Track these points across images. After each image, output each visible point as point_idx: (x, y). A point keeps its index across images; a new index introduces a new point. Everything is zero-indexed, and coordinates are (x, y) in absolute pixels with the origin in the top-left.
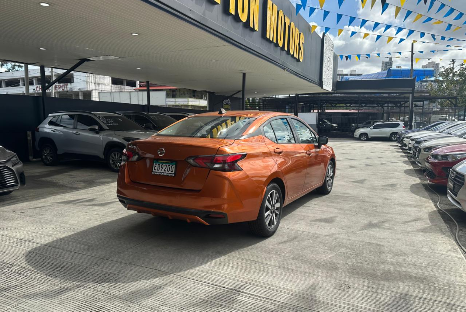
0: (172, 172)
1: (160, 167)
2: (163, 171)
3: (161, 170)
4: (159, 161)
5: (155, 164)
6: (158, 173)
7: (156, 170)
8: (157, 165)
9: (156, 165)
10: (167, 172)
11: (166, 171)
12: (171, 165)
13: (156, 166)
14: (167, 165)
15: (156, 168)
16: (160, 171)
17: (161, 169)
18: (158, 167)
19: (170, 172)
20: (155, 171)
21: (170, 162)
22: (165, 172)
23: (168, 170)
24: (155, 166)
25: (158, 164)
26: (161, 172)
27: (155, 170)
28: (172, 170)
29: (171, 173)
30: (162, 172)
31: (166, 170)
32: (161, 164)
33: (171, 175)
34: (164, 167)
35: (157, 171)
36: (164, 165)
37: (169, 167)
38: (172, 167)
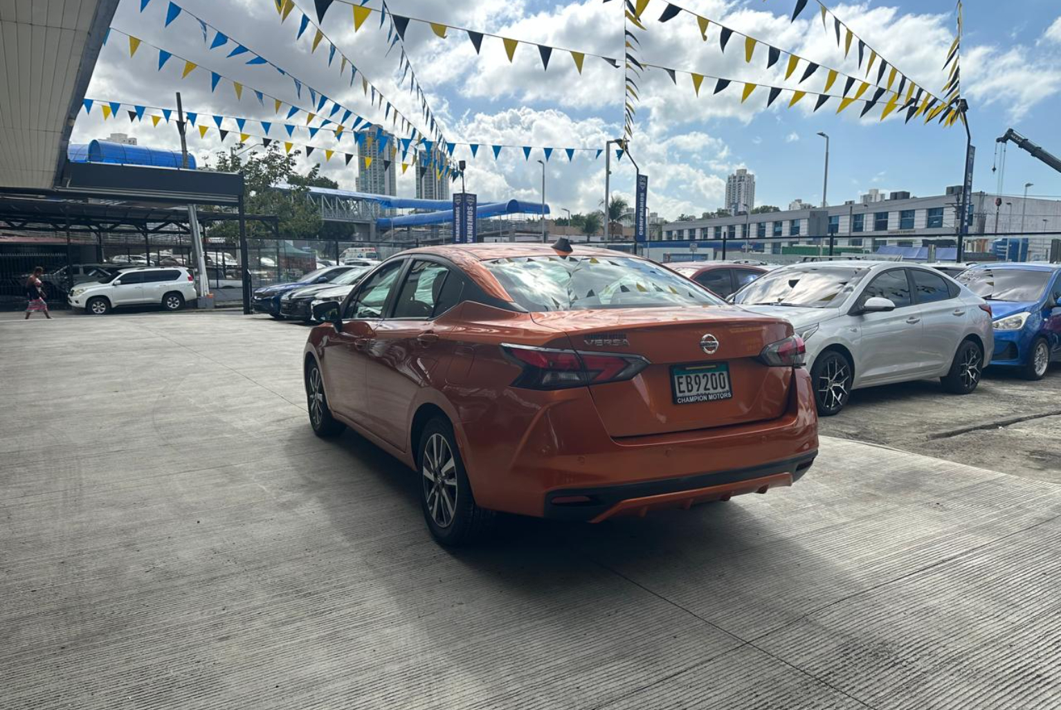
0: (724, 387)
1: (693, 382)
2: (702, 391)
3: (698, 390)
4: (688, 369)
5: (678, 378)
6: (692, 400)
7: (684, 392)
8: (683, 380)
9: (681, 380)
10: (712, 391)
11: (709, 389)
12: (717, 374)
13: (682, 383)
14: (709, 374)
15: (684, 387)
16: (694, 392)
17: (695, 387)
18: (688, 383)
19: (719, 390)
20: (681, 395)
21: (714, 366)
22: (707, 392)
23: (715, 386)
24: (680, 383)
25: (684, 376)
26: (698, 395)
27: (680, 392)
28: (723, 385)
29: (721, 390)
30: (699, 392)
31: (709, 386)
32: (693, 376)
33: (725, 395)
34: (703, 382)
35: (687, 394)
36: (701, 375)
37: (714, 377)
38: (722, 377)
